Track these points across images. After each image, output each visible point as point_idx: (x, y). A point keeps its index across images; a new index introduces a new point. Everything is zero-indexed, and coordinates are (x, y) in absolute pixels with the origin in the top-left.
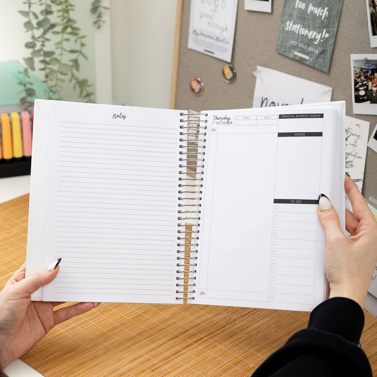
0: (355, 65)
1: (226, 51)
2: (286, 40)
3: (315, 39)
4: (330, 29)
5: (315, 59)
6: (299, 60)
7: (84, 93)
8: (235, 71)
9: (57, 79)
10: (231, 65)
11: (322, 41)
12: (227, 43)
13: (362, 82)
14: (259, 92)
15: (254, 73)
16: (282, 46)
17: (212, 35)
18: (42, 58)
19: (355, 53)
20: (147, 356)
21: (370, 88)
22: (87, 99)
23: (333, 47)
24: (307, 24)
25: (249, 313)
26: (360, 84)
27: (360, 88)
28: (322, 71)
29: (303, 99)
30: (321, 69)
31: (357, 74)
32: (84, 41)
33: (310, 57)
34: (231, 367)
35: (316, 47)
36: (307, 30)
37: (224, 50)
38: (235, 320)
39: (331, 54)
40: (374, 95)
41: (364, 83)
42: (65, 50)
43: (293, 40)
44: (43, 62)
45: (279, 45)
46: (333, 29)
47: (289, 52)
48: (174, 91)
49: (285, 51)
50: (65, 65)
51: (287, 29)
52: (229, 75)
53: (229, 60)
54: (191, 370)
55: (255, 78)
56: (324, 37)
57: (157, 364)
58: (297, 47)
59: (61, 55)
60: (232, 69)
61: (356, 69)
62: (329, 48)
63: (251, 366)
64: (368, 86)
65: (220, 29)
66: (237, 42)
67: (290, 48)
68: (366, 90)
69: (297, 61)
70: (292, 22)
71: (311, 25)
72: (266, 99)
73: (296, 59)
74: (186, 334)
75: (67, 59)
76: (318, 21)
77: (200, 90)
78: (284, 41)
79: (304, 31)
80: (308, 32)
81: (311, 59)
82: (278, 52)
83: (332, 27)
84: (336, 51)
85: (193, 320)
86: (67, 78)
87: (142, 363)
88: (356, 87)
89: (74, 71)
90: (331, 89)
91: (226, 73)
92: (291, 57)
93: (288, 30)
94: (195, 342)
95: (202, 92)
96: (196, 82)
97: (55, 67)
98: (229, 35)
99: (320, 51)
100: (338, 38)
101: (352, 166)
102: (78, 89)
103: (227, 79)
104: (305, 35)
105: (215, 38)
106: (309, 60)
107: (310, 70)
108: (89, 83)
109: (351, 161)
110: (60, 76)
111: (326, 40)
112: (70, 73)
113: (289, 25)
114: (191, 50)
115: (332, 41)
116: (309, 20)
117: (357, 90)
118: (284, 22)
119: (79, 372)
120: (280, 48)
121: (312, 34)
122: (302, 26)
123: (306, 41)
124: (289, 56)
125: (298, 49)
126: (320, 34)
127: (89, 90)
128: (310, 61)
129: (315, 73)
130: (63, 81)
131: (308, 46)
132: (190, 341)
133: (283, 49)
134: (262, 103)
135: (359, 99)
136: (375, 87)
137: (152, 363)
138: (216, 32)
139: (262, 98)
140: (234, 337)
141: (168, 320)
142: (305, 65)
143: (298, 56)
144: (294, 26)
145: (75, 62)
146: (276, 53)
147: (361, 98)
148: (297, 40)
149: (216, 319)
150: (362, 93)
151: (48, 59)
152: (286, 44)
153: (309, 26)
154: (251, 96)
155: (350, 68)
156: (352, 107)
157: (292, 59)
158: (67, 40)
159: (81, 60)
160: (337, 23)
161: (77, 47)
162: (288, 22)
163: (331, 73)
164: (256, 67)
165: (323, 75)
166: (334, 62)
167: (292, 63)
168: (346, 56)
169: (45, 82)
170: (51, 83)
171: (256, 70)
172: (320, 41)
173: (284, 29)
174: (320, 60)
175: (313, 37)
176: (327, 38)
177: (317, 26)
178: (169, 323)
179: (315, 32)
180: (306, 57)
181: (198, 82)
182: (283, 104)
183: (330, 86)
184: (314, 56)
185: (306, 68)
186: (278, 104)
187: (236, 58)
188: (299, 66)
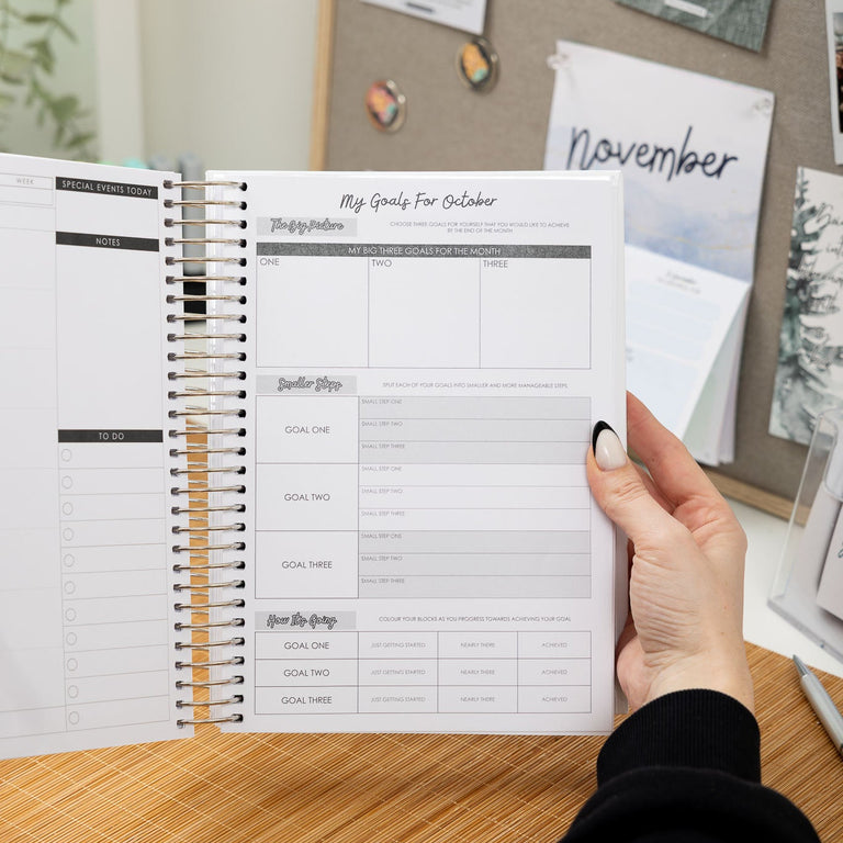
0: (838, 28)
1: (469, 4)
5: (724, 15)
6: (677, 20)
7: (68, 135)
8: (493, 59)
10: (482, 43)
14: (564, 115)
15: (551, 60)
22: (76, 151)
28: (743, 49)
29: (690, 129)
30: (742, 43)
33: (710, 10)
42: (15, 14)
48: (321, 121)
50: (15, 56)
52: (478, 70)
53: (476, 27)
55: (551, 74)
59: (5, 26)
60: (485, 54)
69: (673, 23)
72: (586, 132)
73: (670, 18)
74: (402, 797)
75: (19, 39)
77: (396, 114)
81: (712, 16)
85: (416, 757)
86: (21, 92)
89: (40, 73)
90: (770, 96)
91: (468, 65)
92: (656, 11)
94: (432, 818)
96: (383, 93)
101: (833, 309)
102: (51, 124)
103: (470, 82)
106: (707, 18)
107: (711, 45)
108: (83, 105)
109: (830, 297)
110: (2, 87)
114: (367, 5)
124: (649, 11)
127: (81, 125)
128: (710, 22)
129: (724, 55)
130: (10, 99)
134: (574, 143)
139: (574, 130)
142: (696, 32)
143: (675, 9)
145: (43, 47)
146: (612, 4)
154: (541, 126)
155: (825, 37)
156: (832, 146)
157: (658, 18)
159: (58, 42)
161: (46, 6)
163: (772, 54)
164: (554, 46)
165: (746, 59)
166: (778, 20)
167: (657, 29)
168: (814, 4)
171: (554, 52)
174: (740, 17)
180: (700, 11)
181: (389, 92)
182: (634, 146)
183: (767, 88)
184: (720, 8)
185: (697, 41)
186: (619, 145)
187: (497, 21)
188: (679, 38)
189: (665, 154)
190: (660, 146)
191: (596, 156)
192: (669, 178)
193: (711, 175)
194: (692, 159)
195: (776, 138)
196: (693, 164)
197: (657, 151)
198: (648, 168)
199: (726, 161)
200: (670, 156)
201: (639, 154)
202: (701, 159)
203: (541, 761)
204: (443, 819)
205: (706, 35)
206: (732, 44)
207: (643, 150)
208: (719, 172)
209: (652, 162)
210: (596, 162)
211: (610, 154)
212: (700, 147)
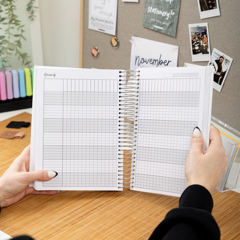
0: (191, 31)
1: (112, 29)
2: (148, 18)
3: (166, 17)
4: (175, 10)
5: (167, 29)
6: (157, 31)
7: (25, 62)
8: (118, 41)
9: (7, 53)
10: (116, 38)
11: (170, 17)
12: (113, 23)
13: (196, 41)
14: (134, 53)
16: (146, 22)
17: (103, 19)
19: (191, 23)
20: (69, 217)
21: (201, 45)
22: (27, 66)
23: (177, 20)
24: (161, 7)
26: (195, 42)
27: (195, 45)
29: (161, 55)
30: (171, 35)
31: (193, 36)
32: (23, 28)
34: (122, 220)
35: (167, 21)
36: (161, 11)
37: (111, 28)
39: (176, 25)
40: (204, 49)
41: (198, 41)
42: (11, 34)
43: (153, 18)
45: (144, 22)
46: (176, 9)
47: (151, 26)
48: (81, 57)
49: (148, 26)
50: (11, 44)
51: (148, 12)
52: (115, 43)
53: (114, 34)
54: (96, 223)
55: (131, 44)
56: (172, 15)
57: (75, 221)
58: (155, 22)
59: (9, 37)
60: (116, 40)
61: (193, 33)
62: (175, 22)
63: (135, 219)
64: (200, 43)
65: (107, 15)
66: (119, 22)
67: (151, 23)
68: (199, 46)
69: (156, 31)
70: (152, 7)
71: (163, 8)
72: (139, 56)
73: (155, 30)
75: (13, 40)
76: (167, 5)
77: (98, 54)
78: (147, 20)
79: (159, 12)
80: (162, 12)
81: (164, 29)
82: (144, 26)
83: (176, 8)
84: (180, 23)
86: (14, 52)
87: (65, 221)
88: (193, 45)
89: (18, 48)
91: (112, 42)
92: (152, 29)
93: (150, 12)
94: (99, 207)
95: (99, 56)
96: (95, 50)
97: (6, 46)
98: (113, 19)
99: (170, 24)
100: (180, 15)
102: (21, 60)
103: (114, 46)
104: (160, 14)
105: (105, 21)
106: (163, 30)
107: (164, 36)
108: (28, 55)
110: (9, 51)
111: (173, 17)
112: (15, 50)
113: (150, 9)
114: (90, 30)
115: (177, 17)
116: (162, 5)
117: (194, 46)
118: (146, 7)
119: (25, 228)
120: (145, 24)
121: (164, 14)
122: (158, 9)
123: (161, 18)
125: (156, 24)
126: (169, 13)
127: (28, 60)
128: (164, 31)
129: (168, 38)
130: (11, 54)
131: (162, 21)
132: (96, 206)
133: (147, 25)
134: (136, 59)
135: (195, 52)
136: (204, 43)
137: (72, 220)
138: (105, 17)
139: (136, 56)
140: (123, 202)
142: (161, 33)
143: (157, 28)
144: (153, 9)
145: (19, 42)
146: (143, 28)
147: (196, 51)
148: (155, 18)
150: (197, 48)
151: (1, 41)
152: (149, 21)
153: (162, 9)
155: (189, 33)
156: (191, 57)
157: (153, 30)
158: (12, 28)
159: (22, 40)
160: (179, 5)
161: (19, 33)
162: (149, 7)
163: (177, 37)
164: (131, 37)
165: (172, 39)
166: (178, 29)
167: (153, 33)
168: (186, 26)
171: (131, 39)
172: (169, 17)
173: (147, 12)
174: (170, 29)
175: (165, 15)
176: (173, 16)
177: (167, 8)
179: (166, 12)
180: (162, 28)
181: (96, 49)
182: (149, 59)
183: (177, 45)
184: (166, 28)
185: (161, 35)
186: (146, 59)
187: (118, 32)
188: (158, 35)
189: (156, 61)
191: (141, 62)
192: (157, 66)
193: (166, 65)
194: (162, 62)
195: (179, 56)
196: (162, 63)
197: (154, 60)
198: (152, 64)
199: (169, 62)
200: (157, 61)
201: (150, 61)
202: (163, 62)
204: (101, 207)
205: (163, 34)
206: (169, 35)
207: (151, 60)
208: (167, 64)
209: (153, 63)
210: (141, 64)
211: (144, 61)
212: (163, 59)
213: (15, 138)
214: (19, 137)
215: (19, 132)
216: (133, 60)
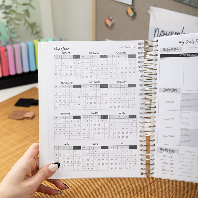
7: (35, 32)
8: (135, 11)
9: (15, 24)
10: (132, 7)
14: (153, 24)
15: (148, 11)
18: (4, 10)
22: (36, 36)
25: (155, 181)
28: (196, 7)
29: (184, 28)
30: (195, 6)
38: (146, 187)
42: (19, 4)
44: (5, 13)
48: (94, 27)
50: (19, 14)
52: (131, 14)
53: (130, 3)
55: (149, 15)
59: (16, 7)
60: (133, 10)
72: (158, 29)
75: (21, 10)
77: (112, 25)
85: (116, 189)
86: (22, 23)
89: (27, 18)
91: (129, 12)
95: (113, 26)
96: (109, 20)
97: (13, 16)
102: (30, 30)
103: (130, 17)
107: (188, 7)
108: (38, 25)
110: (17, 22)
112: (23, 20)
127: (38, 29)
129: (191, 9)
130: (19, 25)
134: (155, 32)
139: (155, 28)
141: (99, 189)
142: (184, 4)
145: (27, 11)
149: (133, 187)
151: (8, 11)
154: (147, 28)
159: (30, 10)
161: (27, 1)
164: (149, 7)
169: (7, 26)
170: (11, 27)
171: (149, 9)
178: (100, 191)
181: (110, 20)
182: (170, 32)
185: (184, 6)
186: (166, 32)
187: (135, 1)
188: (180, 5)
189: (178, 34)
190: (176, 32)
203: (147, 189)
205: (186, 4)
206: (193, 6)
207: (172, 33)
210: (161, 36)
211: (164, 34)
212: (186, 32)
213: (24, 118)
214: (28, 118)
215: (28, 111)
216: (151, 32)
